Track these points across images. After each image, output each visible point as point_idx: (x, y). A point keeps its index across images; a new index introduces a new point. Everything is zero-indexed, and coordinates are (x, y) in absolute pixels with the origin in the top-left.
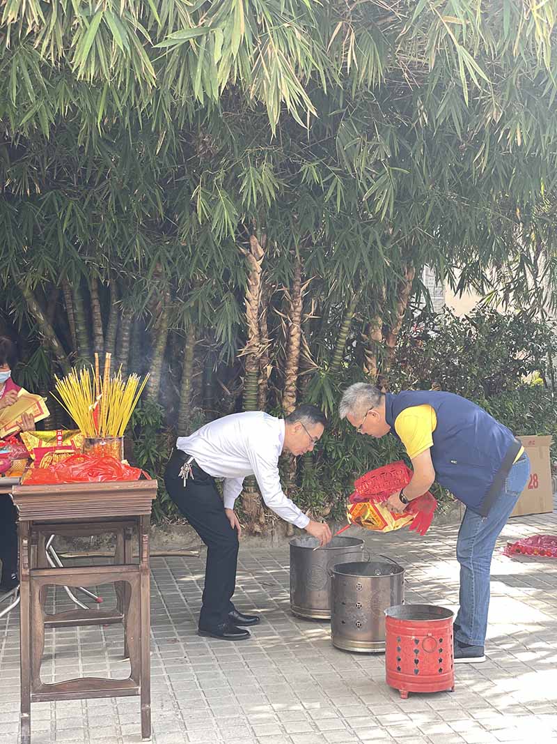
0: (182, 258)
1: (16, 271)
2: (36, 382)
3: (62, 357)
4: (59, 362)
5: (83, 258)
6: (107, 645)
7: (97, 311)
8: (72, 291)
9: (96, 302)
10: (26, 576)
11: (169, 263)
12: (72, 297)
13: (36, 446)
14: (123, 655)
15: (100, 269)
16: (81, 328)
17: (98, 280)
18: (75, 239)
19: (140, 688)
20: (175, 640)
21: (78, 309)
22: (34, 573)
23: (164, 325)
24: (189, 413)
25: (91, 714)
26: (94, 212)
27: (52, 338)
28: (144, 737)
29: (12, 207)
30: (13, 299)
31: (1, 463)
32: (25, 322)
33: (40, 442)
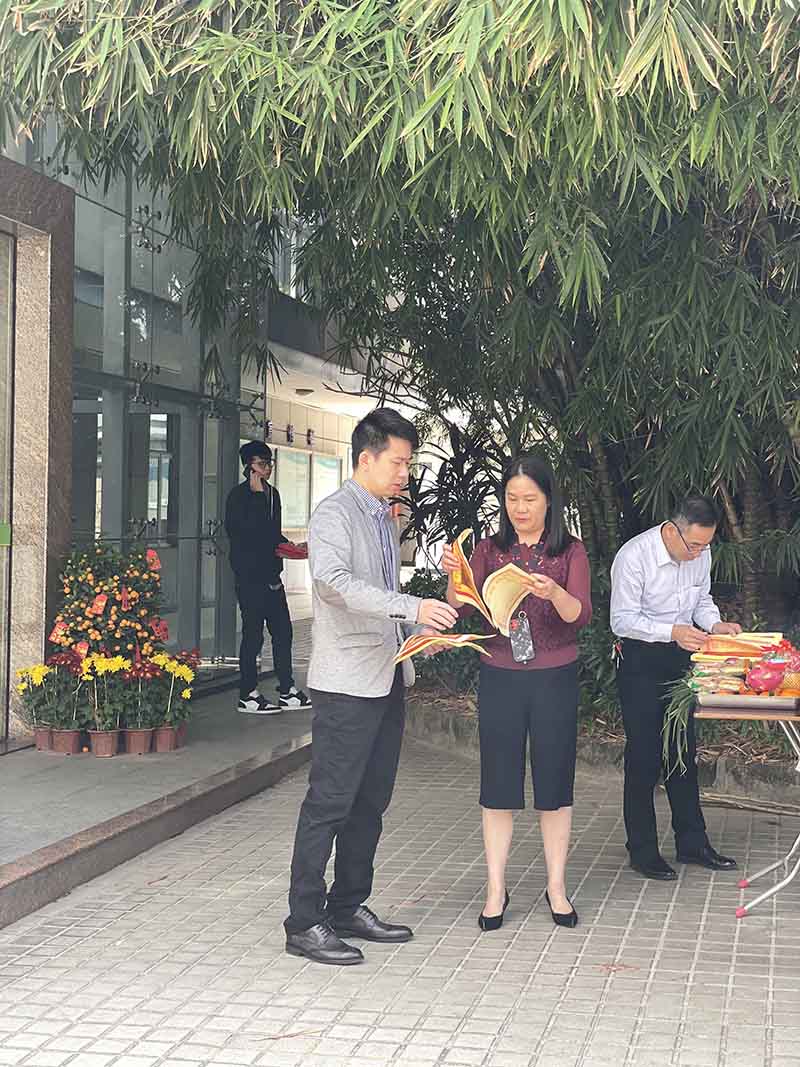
1: (779, 398)
29: (777, 308)
30: (771, 439)
31: (768, 676)
32: (787, 473)
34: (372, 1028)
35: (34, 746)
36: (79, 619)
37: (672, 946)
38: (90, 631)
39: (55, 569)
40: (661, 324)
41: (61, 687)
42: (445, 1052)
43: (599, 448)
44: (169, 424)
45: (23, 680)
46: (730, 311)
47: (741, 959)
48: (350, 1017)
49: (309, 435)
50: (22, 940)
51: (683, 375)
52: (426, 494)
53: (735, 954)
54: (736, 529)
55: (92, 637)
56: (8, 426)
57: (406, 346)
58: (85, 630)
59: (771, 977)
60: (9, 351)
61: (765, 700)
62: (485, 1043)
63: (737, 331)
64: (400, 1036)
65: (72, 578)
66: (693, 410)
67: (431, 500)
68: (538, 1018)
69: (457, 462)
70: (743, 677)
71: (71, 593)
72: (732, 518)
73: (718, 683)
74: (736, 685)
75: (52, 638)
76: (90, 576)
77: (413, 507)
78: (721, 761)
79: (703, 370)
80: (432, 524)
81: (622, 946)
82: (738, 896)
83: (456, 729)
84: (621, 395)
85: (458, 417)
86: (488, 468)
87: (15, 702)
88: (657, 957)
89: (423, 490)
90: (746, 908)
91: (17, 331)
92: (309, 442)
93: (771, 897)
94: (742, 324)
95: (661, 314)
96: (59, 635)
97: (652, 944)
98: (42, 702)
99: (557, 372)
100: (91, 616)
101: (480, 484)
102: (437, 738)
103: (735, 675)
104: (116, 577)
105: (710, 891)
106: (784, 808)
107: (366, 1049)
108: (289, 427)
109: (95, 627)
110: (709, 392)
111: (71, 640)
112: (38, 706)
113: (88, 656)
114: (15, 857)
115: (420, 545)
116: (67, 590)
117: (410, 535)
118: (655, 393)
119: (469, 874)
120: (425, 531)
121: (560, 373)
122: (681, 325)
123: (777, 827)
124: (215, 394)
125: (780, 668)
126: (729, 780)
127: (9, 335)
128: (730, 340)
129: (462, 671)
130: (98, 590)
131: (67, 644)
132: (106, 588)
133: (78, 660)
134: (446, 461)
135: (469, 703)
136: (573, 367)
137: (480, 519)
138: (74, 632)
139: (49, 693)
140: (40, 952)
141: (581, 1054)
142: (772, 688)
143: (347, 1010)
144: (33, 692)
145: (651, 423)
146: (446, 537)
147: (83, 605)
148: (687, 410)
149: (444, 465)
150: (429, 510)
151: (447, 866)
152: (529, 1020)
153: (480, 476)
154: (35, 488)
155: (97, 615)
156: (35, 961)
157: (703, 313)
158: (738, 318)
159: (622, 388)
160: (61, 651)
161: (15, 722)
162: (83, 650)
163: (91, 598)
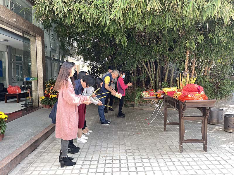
19: (204, 141)
21: (152, 66)
28: (204, 151)
33: (168, 90)
35: (43, 107)
36: (49, 90)
39: (44, 83)
41: (47, 99)
45: (41, 99)
59: (159, 133)
64: (118, 149)
65: (47, 84)
72: (132, 74)
76: (50, 84)
81: (138, 130)
87: (40, 102)
88: (143, 132)
90: (150, 123)
96: (46, 92)
97: (141, 129)
98: (44, 101)
105: (142, 121)
106: (143, 109)
109: (51, 91)
116: (47, 86)
132: (52, 86)
133: (49, 96)
138: (48, 92)
154: (41, 72)
160: (46, 95)
161: (40, 105)
162: (50, 94)
163: (50, 87)
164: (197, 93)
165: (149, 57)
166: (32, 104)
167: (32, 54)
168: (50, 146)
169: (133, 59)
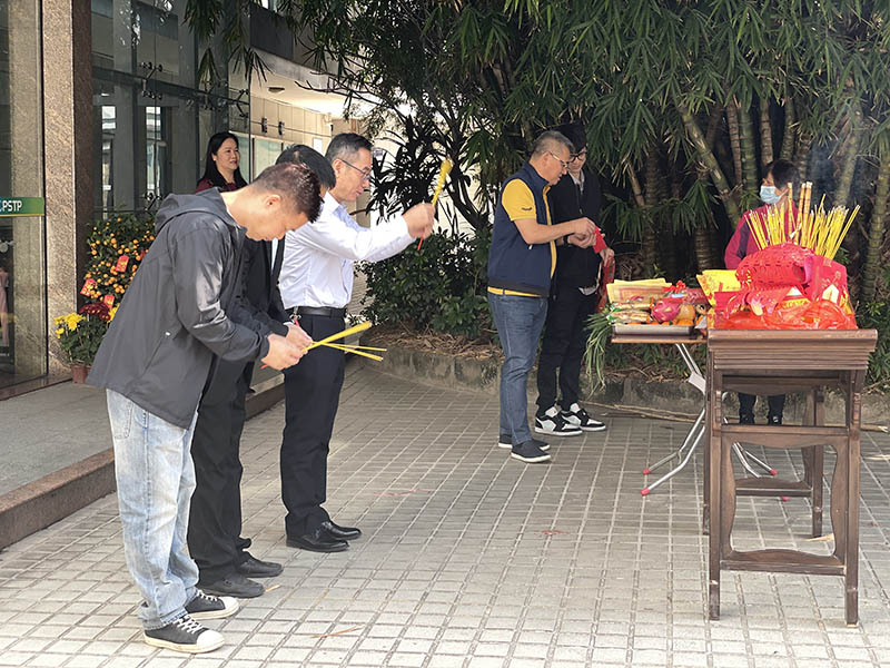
0: (880, 68)
1: (676, 91)
2: (693, 219)
3: (726, 191)
4: (721, 197)
5: (757, 72)
6: (790, 522)
7: (767, 136)
8: (738, 114)
9: (765, 126)
10: (718, 431)
11: (864, 72)
12: (739, 121)
13: (717, 290)
14: (810, 533)
15: (775, 84)
16: (748, 157)
17: (773, 98)
18: (747, 49)
19: (845, 568)
20: (872, 524)
21: (746, 134)
22: (726, 429)
23: (852, 151)
24: (880, 259)
25: (781, 592)
26: (772, 17)
27: (714, 169)
28: (848, 623)
29: (676, 17)
30: (669, 124)
31: (668, 309)
32: (682, 152)
33: (721, 285)
34: (368, 580)
35: (71, 380)
36: (106, 276)
37: (593, 516)
38: (115, 286)
39: (84, 233)
40: (583, 30)
41: (93, 331)
42: (426, 594)
43: (529, 133)
44: (163, 116)
45: (60, 326)
46: (638, 19)
47: (645, 525)
48: (351, 573)
49: (280, 127)
50: (82, 526)
51: (599, 73)
52: (387, 173)
53: (642, 521)
54: (639, 199)
55: (117, 290)
56: (39, 115)
57: (362, 51)
58: (111, 285)
59: (670, 536)
60: (38, 51)
61: (666, 328)
62: (456, 587)
63: (643, 36)
64: (390, 585)
65: (98, 242)
66: (609, 103)
67: (390, 178)
68: (494, 569)
69: (411, 146)
70: (649, 311)
71: (98, 254)
72: (637, 190)
73: (630, 315)
74: (643, 317)
75: (83, 292)
76: (114, 241)
77: (377, 184)
78: (628, 382)
79: (615, 68)
80: (392, 198)
81: (555, 519)
82: (643, 480)
83: (415, 362)
84: (550, 89)
85: (407, 109)
86: (434, 152)
87: (54, 345)
88: (583, 525)
89: (384, 170)
90: (650, 488)
91: (45, 35)
92: (280, 133)
93: (668, 480)
94: (648, 29)
95: (582, 22)
96: (88, 290)
97: (579, 516)
98: (77, 344)
99: (494, 70)
100: (115, 273)
101: (430, 165)
102: (400, 371)
103: (643, 310)
104: (135, 241)
105: (621, 477)
106: (676, 416)
107: (364, 594)
108: (264, 120)
109: (119, 283)
110: (621, 87)
111: (99, 293)
112: (73, 348)
113: (114, 306)
114: (70, 463)
115: (382, 215)
116: (94, 252)
117: (374, 207)
118: (576, 87)
119: (433, 470)
120: (387, 204)
121: (497, 72)
122: (599, 29)
123: (671, 431)
124: (208, 89)
125: (678, 302)
126: (633, 396)
127: (38, 37)
128: (638, 43)
129: (419, 316)
130: (120, 252)
131: (96, 296)
132: (127, 250)
133: (106, 310)
134: (402, 145)
135: (426, 342)
136: (508, 66)
137: (430, 194)
138: (101, 287)
139: (82, 337)
140: (97, 534)
141: (529, 592)
142: (671, 319)
143: (347, 568)
144: (68, 336)
145: (574, 113)
146: (402, 209)
147: (108, 265)
148: (604, 103)
149: (400, 149)
150: (390, 186)
151: (416, 465)
152: (487, 571)
153: (429, 159)
154: (65, 168)
155: (120, 273)
156: (95, 541)
157: (617, 20)
158: (644, 26)
159: (550, 84)
160: (91, 303)
161: (54, 361)
162: (109, 301)
163: (115, 258)
164: (794, 292)
165: (712, 75)
166: (12, 357)
167: (17, 57)
168: (57, 557)
169: (621, 89)
